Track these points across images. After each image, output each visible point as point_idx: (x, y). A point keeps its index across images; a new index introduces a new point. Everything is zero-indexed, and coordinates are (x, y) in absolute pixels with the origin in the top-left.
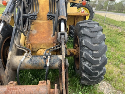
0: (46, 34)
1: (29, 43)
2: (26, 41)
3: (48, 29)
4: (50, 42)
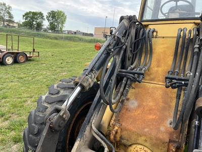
0: (155, 114)
1: (118, 125)
2: (114, 118)
3: (161, 104)
4: (161, 137)
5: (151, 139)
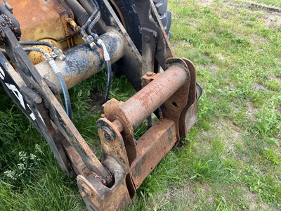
4: (52, 16)
5: (45, 25)
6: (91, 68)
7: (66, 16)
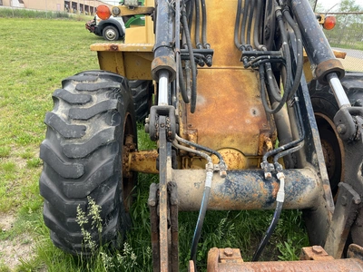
0: (233, 107)
1: (192, 132)
2: (182, 125)
4: (250, 130)
5: (239, 136)
6: (253, 200)
7: (267, 134)
